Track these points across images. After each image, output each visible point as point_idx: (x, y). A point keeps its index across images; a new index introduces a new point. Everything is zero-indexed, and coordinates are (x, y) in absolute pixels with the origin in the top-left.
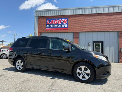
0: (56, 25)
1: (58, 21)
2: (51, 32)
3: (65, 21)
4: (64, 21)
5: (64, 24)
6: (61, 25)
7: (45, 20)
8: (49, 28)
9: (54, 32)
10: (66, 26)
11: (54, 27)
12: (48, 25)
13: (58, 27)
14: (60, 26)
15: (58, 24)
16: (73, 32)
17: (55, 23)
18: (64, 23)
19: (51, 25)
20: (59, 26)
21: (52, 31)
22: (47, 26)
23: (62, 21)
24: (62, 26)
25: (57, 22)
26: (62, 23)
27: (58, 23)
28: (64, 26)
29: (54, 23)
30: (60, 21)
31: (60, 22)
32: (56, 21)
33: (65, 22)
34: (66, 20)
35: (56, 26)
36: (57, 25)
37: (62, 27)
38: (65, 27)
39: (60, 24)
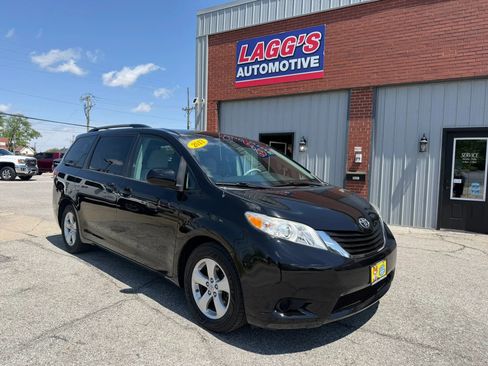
0: (273, 61)
1: (280, 47)
2: (251, 96)
3: (310, 41)
4: (305, 39)
5: (306, 56)
6: (293, 61)
7: (233, 45)
8: (245, 78)
9: (264, 94)
10: (314, 61)
11: (267, 74)
12: (243, 66)
13: (280, 72)
14: (290, 64)
15: (280, 59)
16: (349, 90)
17: (268, 55)
18: (307, 49)
19: (255, 67)
20: (284, 66)
21: (256, 93)
22: (241, 73)
23: (296, 44)
24: (296, 63)
25: (276, 50)
26: (299, 53)
27: (284, 52)
28: (305, 66)
29: (265, 55)
30: (290, 43)
31: (291, 47)
32: (274, 46)
33: (311, 46)
34: (317, 36)
35: (273, 67)
36: (277, 63)
37: (296, 70)
38: (309, 68)
39: (288, 59)
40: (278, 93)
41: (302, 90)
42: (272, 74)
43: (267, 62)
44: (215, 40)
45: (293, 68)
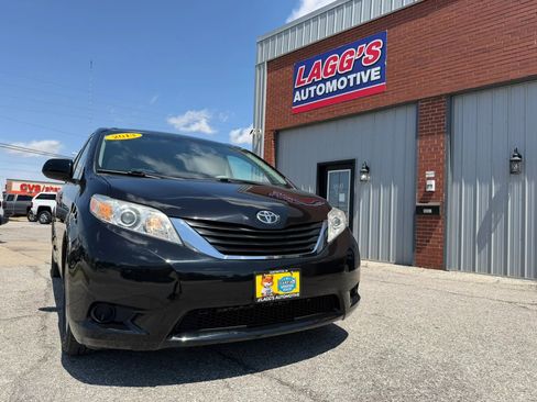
0: (331, 79)
1: (338, 63)
2: (308, 121)
3: (370, 51)
4: (365, 50)
5: (365, 69)
7: (291, 69)
8: (302, 102)
9: (320, 118)
10: (375, 74)
11: (325, 95)
12: (299, 89)
13: (338, 91)
15: (338, 76)
16: (416, 102)
17: (326, 74)
18: (367, 60)
19: (312, 89)
20: (342, 83)
21: (313, 117)
22: (298, 97)
23: (355, 57)
25: (333, 67)
26: (358, 67)
27: (342, 68)
28: (365, 80)
29: (322, 74)
30: (348, 57)
31: (349, 61)
32: (332, 63)
33: (371, 57)
34: (377, 44)
35: (331, 86)
36: (334, 81)
38: (370, 82)
39: (346, 75)
40: (336, 114)
41: (362, 109)
42: (330, 94)
43: (324, 81)
44: (274, 65)
45: (352, 84)
